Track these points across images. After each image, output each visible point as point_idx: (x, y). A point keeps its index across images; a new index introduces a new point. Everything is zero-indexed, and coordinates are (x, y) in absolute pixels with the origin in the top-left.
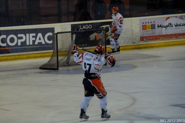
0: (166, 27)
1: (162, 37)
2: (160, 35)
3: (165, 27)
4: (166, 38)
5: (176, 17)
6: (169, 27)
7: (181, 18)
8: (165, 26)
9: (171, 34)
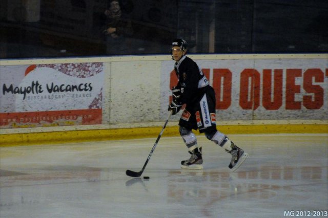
0: (24, 93)
1: (14, 120)
2: (8, 114)
3: (22, 93)
4: (24, 122)
5: (52, 66)
6: (33, 93)
7: (64, 69)
8: (23, 90)
9: (37, 111)
